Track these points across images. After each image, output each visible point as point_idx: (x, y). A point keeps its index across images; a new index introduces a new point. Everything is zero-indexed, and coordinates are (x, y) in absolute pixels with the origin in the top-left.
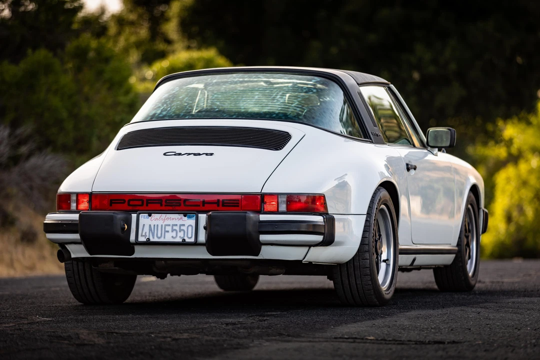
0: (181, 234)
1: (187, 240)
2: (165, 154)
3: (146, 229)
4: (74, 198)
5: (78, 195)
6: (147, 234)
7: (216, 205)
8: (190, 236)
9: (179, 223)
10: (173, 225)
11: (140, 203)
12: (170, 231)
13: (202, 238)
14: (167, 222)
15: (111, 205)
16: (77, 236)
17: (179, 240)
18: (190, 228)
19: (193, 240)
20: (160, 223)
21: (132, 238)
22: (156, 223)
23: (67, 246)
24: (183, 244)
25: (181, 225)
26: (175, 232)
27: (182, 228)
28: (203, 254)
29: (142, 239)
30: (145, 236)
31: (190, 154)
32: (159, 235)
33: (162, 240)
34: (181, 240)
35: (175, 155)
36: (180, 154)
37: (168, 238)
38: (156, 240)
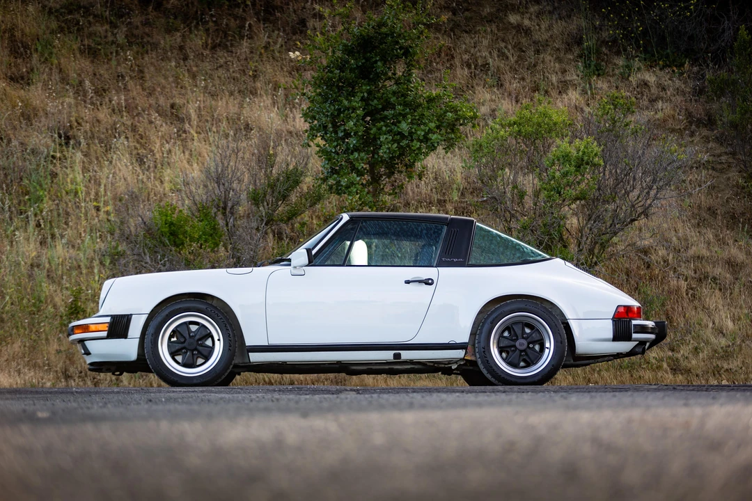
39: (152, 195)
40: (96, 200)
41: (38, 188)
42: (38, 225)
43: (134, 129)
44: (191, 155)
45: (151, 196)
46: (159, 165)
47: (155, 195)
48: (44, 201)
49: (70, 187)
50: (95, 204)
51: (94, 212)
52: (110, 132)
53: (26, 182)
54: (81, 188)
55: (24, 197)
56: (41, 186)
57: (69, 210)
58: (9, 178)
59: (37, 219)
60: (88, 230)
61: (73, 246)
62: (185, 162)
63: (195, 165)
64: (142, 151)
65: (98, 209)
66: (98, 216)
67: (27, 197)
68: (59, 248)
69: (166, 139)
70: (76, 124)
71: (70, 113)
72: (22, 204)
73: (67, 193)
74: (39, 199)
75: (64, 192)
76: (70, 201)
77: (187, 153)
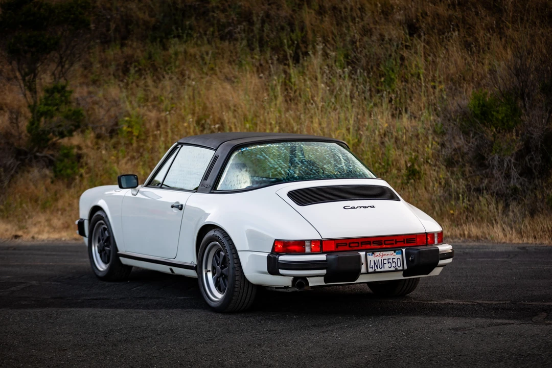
0: (394, 265)
1: (399, 269)
2: (344, 208)
3: (372, 264)
4: (307, 243)
5: (311, 241)
6: (373, 267)
7: (403, 243)
8: (399, 266)
9: (391, 257)
10: (388, 259)
11: (357, 245)
12: (387, 263)
13: (406, 267)
14: (384, 257)
15: (337, 248)
16: (324, 272)
17: (393, 269)
18: (399, 260)
19: (401, 268)
20: (380, 258)
21: (363, 270)
22: (378, 258)
23: (307, 278)
24: (396, 270)
25: (393, 259)
26: (390, 263)
27: (394, 260)
28: (399, 276)
29: (370, 270)
30: (372, 268)
31: (361, 207)
32: (381, 267)
33: (382, 270)
34: (394, 269)
35: (351, 208)
36: (354, 208)
37: (386, 268)
38: (379, 270)
39: (475, 75)
40: (433, 80)
41: (391, 72)
42: (390, 101)
43: (464, 21)
44: (506, 41)
45: (474, 77)
46: (482, 51)
47: (478, 75)
48: (395, 83)
49: (414, 71)
50: (432, 84)
51: (431, 90)
52: (446, 23)
53: (382, 68)
54: (422, 71)
55: (381, 79)
56: (393, 71)
57: (412, 89)
58: (370, 64)
59: (390, 96)
60: (426, 105)
61: (415, 118)
62: (501, 48)
63: (509, 50)
64: (470, 39)
65: (434, 87)
66: (434, 93)
67: (383, 79)
68: (405, 120)
69: (488, 29)
70: (421, 18)
71: (417, 8)
72: (379, 85)
73: (412, 75)
74: (392, 80)
75: (410, 75)
76: (414, 82)
77: (503, 40)
